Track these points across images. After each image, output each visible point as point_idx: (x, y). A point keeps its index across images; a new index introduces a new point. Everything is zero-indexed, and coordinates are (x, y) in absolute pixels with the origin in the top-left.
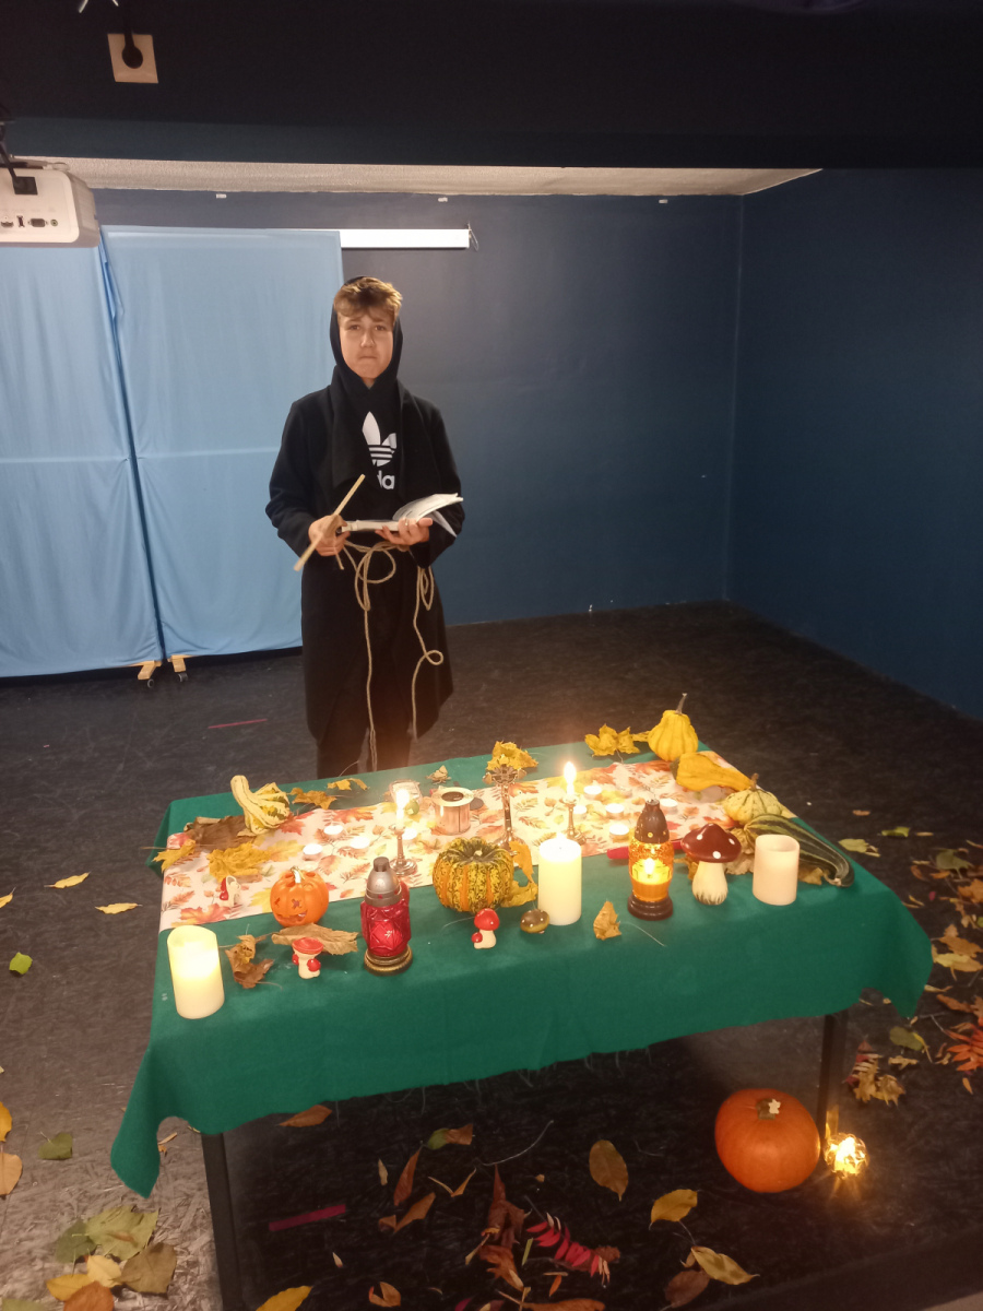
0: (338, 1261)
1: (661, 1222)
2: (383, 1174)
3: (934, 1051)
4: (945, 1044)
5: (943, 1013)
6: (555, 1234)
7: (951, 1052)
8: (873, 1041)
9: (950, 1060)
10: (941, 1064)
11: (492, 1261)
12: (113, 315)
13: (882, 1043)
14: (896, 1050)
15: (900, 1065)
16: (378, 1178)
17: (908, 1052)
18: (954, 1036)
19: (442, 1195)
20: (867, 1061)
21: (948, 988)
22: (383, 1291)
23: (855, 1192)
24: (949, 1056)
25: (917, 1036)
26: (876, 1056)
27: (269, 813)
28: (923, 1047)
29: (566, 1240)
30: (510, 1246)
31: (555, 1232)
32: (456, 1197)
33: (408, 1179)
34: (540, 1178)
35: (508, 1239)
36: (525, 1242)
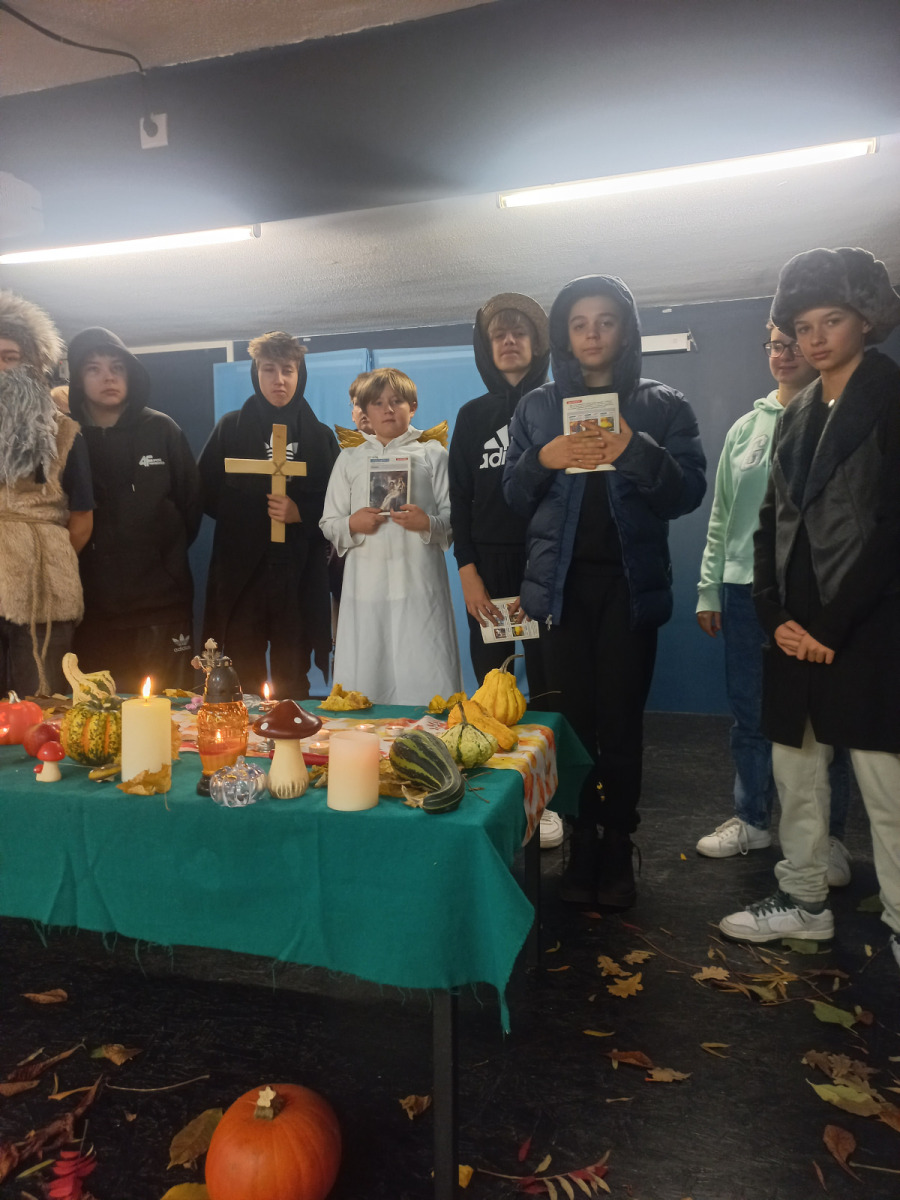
16: (21, 1060)
29: (74, 1175)
30: (26, 1155)
31: (76, 1164)
32: (52, 1100)
33: (41, 1069)
34: (131, 1117)
35: (33, 1146)
36: (44, 1159)
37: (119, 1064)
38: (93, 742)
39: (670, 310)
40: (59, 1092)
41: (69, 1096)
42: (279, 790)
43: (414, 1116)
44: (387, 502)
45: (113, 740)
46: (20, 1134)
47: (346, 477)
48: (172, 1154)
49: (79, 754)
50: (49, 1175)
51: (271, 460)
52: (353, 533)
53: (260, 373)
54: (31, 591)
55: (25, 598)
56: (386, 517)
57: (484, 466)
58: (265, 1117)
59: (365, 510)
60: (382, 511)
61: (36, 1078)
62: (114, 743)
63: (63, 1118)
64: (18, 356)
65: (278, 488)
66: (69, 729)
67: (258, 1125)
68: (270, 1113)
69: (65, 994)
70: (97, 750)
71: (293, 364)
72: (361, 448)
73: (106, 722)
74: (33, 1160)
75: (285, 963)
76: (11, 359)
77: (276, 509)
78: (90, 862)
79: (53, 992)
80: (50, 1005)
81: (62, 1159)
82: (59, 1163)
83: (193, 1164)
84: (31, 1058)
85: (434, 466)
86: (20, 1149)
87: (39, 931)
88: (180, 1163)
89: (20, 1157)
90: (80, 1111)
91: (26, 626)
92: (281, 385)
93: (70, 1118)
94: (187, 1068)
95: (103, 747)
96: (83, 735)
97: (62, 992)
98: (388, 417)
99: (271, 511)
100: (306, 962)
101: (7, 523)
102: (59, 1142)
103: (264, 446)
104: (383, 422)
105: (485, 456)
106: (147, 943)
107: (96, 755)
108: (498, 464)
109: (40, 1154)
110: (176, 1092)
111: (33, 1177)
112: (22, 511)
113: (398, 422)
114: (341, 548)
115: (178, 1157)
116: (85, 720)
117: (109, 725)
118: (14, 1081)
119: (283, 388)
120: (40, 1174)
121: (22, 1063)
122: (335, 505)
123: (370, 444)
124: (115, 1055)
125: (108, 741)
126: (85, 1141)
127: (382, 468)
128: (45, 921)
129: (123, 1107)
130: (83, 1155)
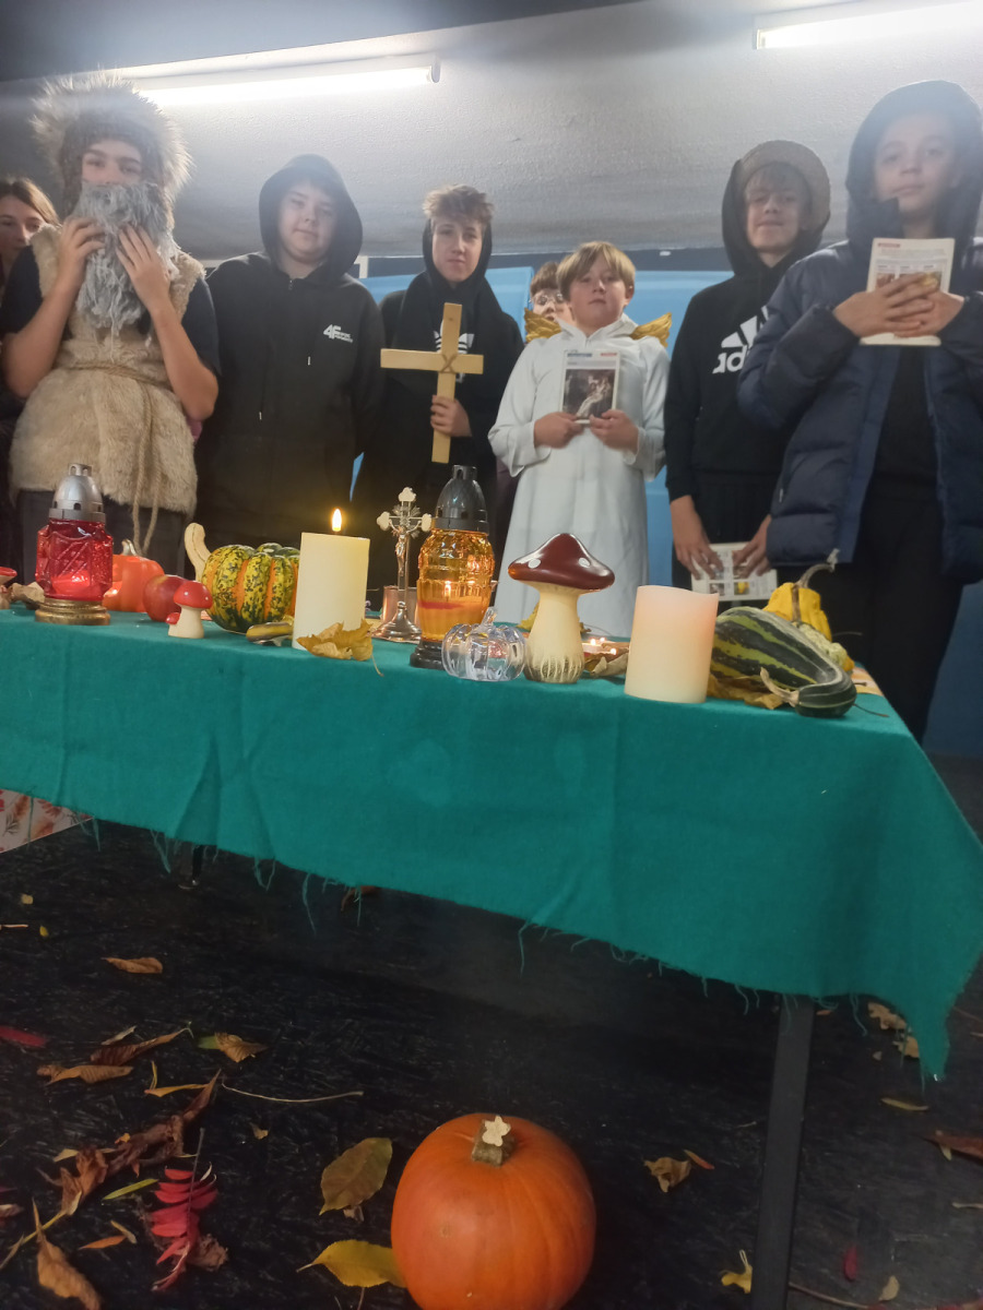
16: (109, 1037)
29: (186, 1205)
30: (118, 1167)
31: (188, 1191)
32: (150, 1095)
33: (134, 1053)
34: (262, 1134)
35: (126, 1157)
36: (142, 1178)
37: (237, 1061)
38: (250, 594)
40: (159, 1086)
41: (173, 1093)
42: (545, 667)
43: (669, 1188)
44: (585, 406)
45: (278, 595)
46: (109, 1138)
47: (533, 372)
48: (325, 1194)
49: (229, 611)
50: (151, 1201)
51: (439, 352)
52: (538, 443)
53: (435, 238)
54: (137, 464)
55: (130, 471)
56: (583, 426)
57: (720, 369)
58: (488, 1161)
59: (558, 414)
60: (578, 419)
61: (127, 1064)
62: (280, 599)
63: (167, 1121)
64: (138, 168)
65: (446, 389)
66: (217, 573)
67: (478, 1172)
68: (497, 1156)
69: (159, 965)
70: (255, 607)
71: (478, 228)
72: (556, 338)
73: (269, 568)
74: (126, 1176)
75: (542, 930)
76: (130, 170)
77: (441, 415)
78: (246, 753)
79: (143, 960)
80: (139, 975)
81: (167, 1180)
82: (164, 1185)
83: (357, 1212)
84: (120, 1037)
85: (650, 368)
86: (108, 1158)
87: (160, 849)
88: (339, 1208)
89: (110, 1167)
90: (190, 1115)
91: (127, 507)
92: (460, 253)
93: (178, 1125)
94: (328, 1078)
95: (263, 603)
96: (236, 582)
97: (154, 961)
98: (598, 296)
99: (435, 419)
100: (576, 930)
101: (114, 377)
102: (163, 1155)
103: (433, 335)
104: (591, 303)
105: (722, 357)
106: (323, 880)
107: (252, 614)
108: (740, 366)
109: (136, 1170)
110: (319, 1107)
111: (128, 1201)
112: (129, 364)
113: (609, 305)
114: (515, 466)
115: (333, 1199)
116: (240, 562)
117: (274, 572)
118: (99, 1063)
119: (461, 258)
120: (139, 1199)
121: (107, 1042)
122: (514, 411)
123: (569, 334)
124: (232, 1048)
125: (270, 595)
126: (200, 1157)
127: (582, 365)
128: (171, 833)
129: (249, 1119)
130: (198, 1177)
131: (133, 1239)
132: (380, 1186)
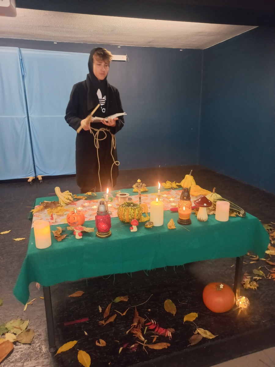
0: (86, 333)
1: (187, 322)
2: (100, 309)
3: (266, 275)
4: (270, 273)
5: (268, 265)
6: (154, 325)
7: (271, 276)
8: (248, 273)
9: (271, 278)
10: (269, 279)
11: (135, 333)
12: (23, 74)
13: (251, 273)
14: (255, 275)
15: (257, 279)
16: (99, 310)
17: (259, 276)
18: (272, 271)
19: (119, 315)
20: (247, 278)
21: (269, 259)
22: (100, 342)
23: (246, 313)
24: (271, 277)
25: (261, 271)
26: (249, 277)
27: (66, 199)
28: (263, 274)
32: (124, 316)
33: (109, 312)
34: (150, 310)
36: (145, 328)
37: (127, 301)
39: (120, 47)
40: (122, 314)
50: (151, 330)
69: (81, 291)
79: (76, 292)
88: (175, 313)
93: (137, 316)
94: (144, 295)
102: (142, 322)
109: (142, 327)
110: (150, 301)
124: (122, 299)
128: (149, 269)
129: (144, 309)
131: (158, 336)
132: (175, 307)
